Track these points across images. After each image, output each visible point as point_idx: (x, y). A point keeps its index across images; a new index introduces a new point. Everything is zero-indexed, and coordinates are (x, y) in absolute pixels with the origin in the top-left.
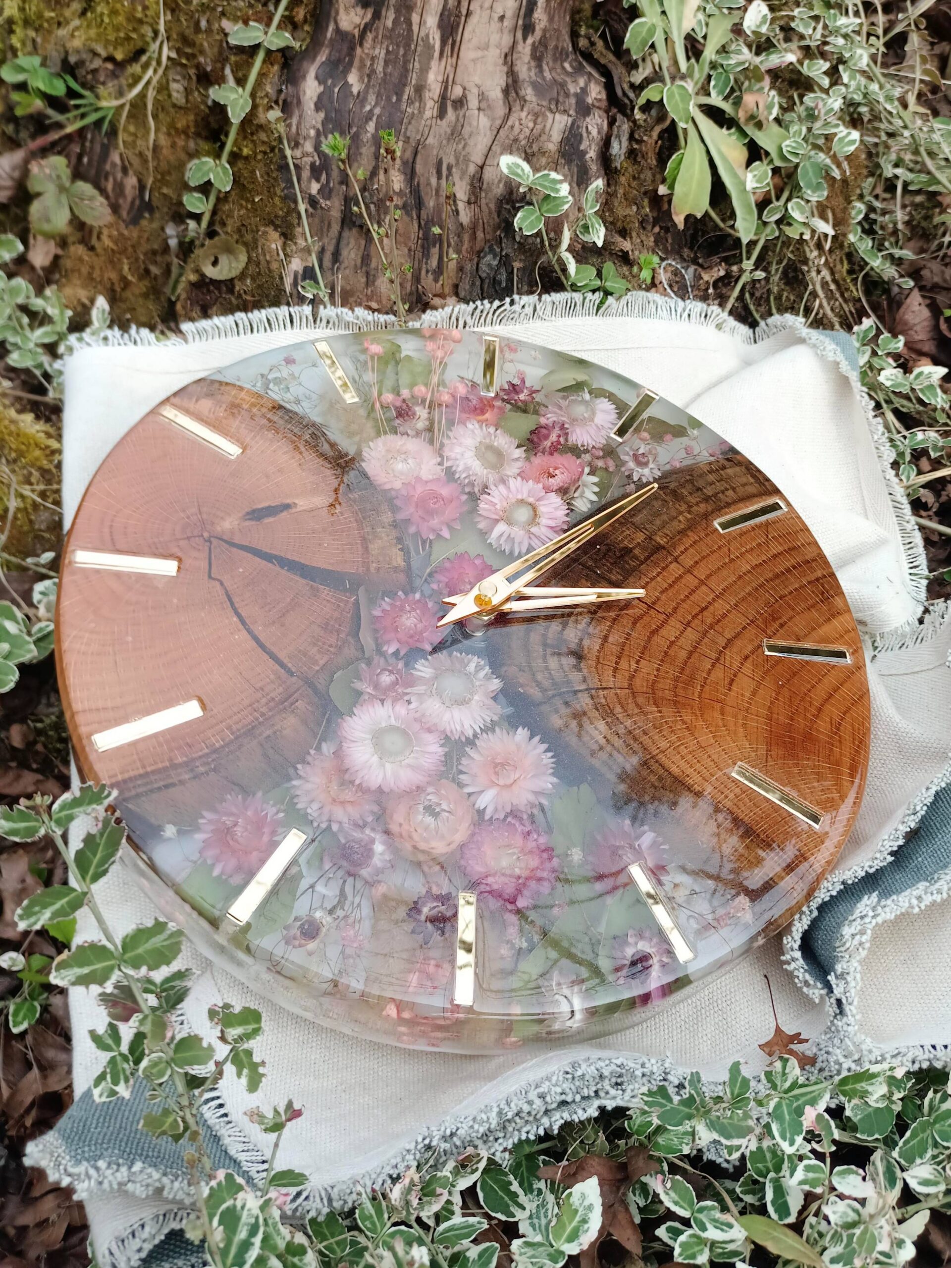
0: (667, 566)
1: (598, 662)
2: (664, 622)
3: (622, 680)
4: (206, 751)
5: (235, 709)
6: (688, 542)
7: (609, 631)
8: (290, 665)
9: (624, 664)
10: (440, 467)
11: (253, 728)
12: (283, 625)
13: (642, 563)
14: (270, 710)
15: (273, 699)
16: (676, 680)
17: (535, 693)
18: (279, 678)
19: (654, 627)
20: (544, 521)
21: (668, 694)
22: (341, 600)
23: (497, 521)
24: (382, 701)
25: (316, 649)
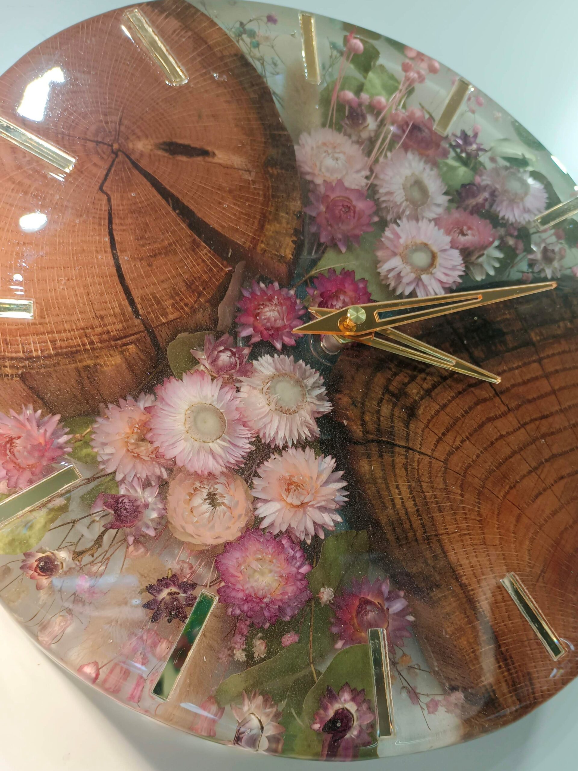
0: (529, 363)
1: (427, 426)
2: (504, 415)
3: (441, 453)
4: (21, 355)
5: (67, 327)
6: (557, 348)
7: (450, 401)
8: (139, 306)
9: (449, 438)
10: (365, 181)
11: (77, 351)
12: (150, 265)
13: (508, 350)
14: (101, 342)
15: (108, 332)
16: (491, 472)
17: (357, 431)
18: (124, 314)
19: (492, 415)
20: (439, 273)
21: (477, 482)
22: (216, 266)
23: (395, 254)
24: (213, 379)
25: (171, 301)
